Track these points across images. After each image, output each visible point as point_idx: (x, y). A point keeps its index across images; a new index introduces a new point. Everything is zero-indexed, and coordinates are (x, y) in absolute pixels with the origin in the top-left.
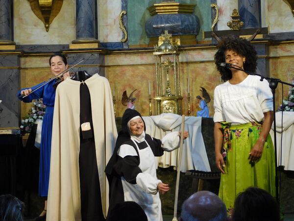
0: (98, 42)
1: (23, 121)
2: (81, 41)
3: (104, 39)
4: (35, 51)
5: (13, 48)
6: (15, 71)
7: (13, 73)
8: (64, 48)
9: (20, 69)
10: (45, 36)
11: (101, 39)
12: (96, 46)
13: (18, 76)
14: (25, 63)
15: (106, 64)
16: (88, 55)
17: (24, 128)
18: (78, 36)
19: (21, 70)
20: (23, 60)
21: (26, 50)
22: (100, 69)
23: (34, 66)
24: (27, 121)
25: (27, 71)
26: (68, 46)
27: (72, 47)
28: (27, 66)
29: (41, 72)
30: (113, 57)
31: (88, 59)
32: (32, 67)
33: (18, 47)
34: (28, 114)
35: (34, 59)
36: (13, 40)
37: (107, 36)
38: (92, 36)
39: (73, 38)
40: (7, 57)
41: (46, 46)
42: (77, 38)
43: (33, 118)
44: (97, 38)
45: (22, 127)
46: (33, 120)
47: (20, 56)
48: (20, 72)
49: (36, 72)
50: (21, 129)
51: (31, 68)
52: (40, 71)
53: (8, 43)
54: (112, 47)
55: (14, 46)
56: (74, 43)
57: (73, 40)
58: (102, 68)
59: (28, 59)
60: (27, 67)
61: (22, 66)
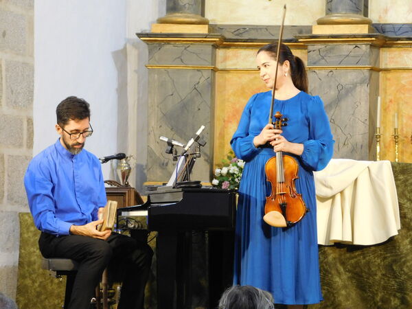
0: (369, 23)
1: (217, 171)
2: (334, 18)
3: (380, 17)
4: (246, 37)
5: (203, 30)
6: (207, 74)
7: (203, 79)
8: (301, 32)
9: (214, 70)
10: (265, 8)
11: (374, 16)
12: (364, 30)
13: (212, 85)
14: (225, 59)
15: (382, 66)
16: (347, 48)
17: (220, 185)
18: (329, 11)
19: (217, 73)
20: (220, 53)
21: (228, 35)
22: (371, 75)
23: (242, 65)
24: (225, 171)
25: (228, 76)
26: (310, 29)
27: (318, 30)
28: (229, 65)
29: (256, 78)
30: (397, 53)
31: (348, 56)
32: (238, 67)
33: (213, 28)
34: (229, 158)
35: (243, 53)
36: (203, 14)
37: (386, 11)
38: (357, 11)
39: (321, 15)
40: (193, 48)
41: (267, 28)
42: (327, 14)
43: (238, 167)
44: (366, 14)
45: (216, 182)
46: (237, 169)
47: (216, 46)
48: (214, 77)
49: (246, 78)
50: (214, 186)
51: (236, 70)
52: (252, 77)
53: (193, 20)
54: (395, 32)
55: (207, 26)
56: (321, 23)
57: (319, 17)
58: (374, 74)
59: (230, 52)
60: (227, 68)
61: (219, 66)
